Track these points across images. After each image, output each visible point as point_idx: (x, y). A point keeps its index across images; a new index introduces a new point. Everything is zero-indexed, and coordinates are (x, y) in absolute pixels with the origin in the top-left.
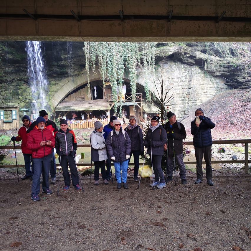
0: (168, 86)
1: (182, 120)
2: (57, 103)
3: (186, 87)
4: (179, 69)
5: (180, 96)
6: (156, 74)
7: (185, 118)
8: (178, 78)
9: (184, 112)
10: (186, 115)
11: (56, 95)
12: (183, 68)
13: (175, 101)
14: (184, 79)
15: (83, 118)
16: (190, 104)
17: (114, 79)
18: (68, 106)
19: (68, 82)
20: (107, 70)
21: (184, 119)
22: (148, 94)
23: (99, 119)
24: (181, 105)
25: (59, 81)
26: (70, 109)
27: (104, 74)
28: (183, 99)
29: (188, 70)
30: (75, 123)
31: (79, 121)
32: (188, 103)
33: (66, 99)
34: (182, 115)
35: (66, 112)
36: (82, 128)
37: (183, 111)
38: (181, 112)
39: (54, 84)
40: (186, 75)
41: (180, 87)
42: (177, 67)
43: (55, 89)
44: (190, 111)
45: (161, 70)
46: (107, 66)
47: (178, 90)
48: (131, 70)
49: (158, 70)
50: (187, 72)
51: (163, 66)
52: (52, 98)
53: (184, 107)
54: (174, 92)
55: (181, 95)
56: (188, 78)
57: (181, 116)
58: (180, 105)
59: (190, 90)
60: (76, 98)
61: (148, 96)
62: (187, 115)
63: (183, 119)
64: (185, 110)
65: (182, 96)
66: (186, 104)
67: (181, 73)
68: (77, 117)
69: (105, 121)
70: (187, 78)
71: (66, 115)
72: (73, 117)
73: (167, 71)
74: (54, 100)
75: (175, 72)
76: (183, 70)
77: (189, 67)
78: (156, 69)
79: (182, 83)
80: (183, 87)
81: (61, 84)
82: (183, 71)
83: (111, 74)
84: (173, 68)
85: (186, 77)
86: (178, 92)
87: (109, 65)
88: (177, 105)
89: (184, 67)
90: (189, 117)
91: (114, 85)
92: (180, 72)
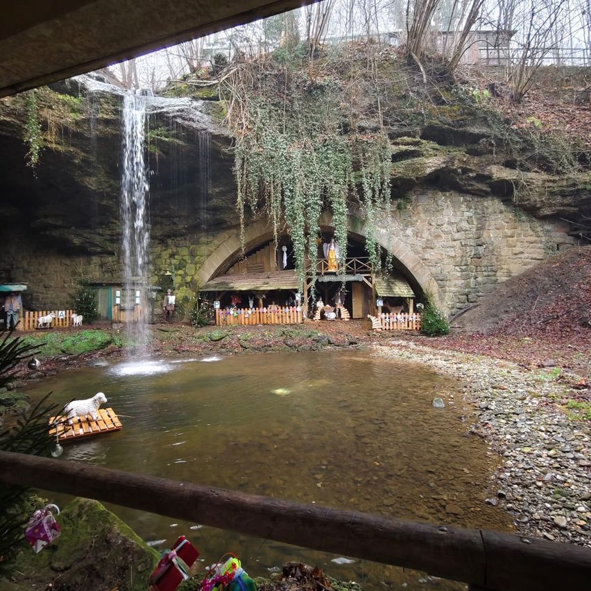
0: (428, 240)
1: (463, 313)
2: (208, 277)
3: (472, 242)
4: (455, 206)
5: (457, 262)
6: (402, 218)
7: (469, 309)
8: (450, 223)
9: (467, 296)
10: (471, 302)
11: (206, 263)
12: (462, 203)
13: (445, 272)
14: (465, 225)
15: (251, 305)
16: (480, 279)
17: (298, 226)
18: (227, 281)
19: (229, 238)
20: (283, 208)
21: (465, 311)
22: (374, 256)
23: (280, 308)
24: (460, 282)
25: (214, 236)
26: (226, 288)
27: (277, 216)
28: (465, 267)
29: (475, 206)
30: (236, 315)
31: (242, 309)
32: (476, 278)
34: (461, 303)
35: (219, 292)
36: (247, 323)
37: (465, 294)
38: (460, 297)
39: (204, 243)
40: (471, 217)
41: (457, 244)
42: (448, 201)
43: (206, 252)
44: (480, 294)
45: (413, 208)
46: (283, 200)
47: (452, 249)
48: (335, 206)
49: (406, 208)
50: (471, 210)
51: (417, 200)
52: (200, 268)
53: (467, 286)
54: (443, 253)
55: (459, 259)
56: (475, 223)
57: (459, 305)
58: (457, 282)
59: (481, 249)
60: (247, 267)
61: (374, 261)
62: (475, 304)
63: (463, 311)
64: (470, 292)
65: (462, 261)
66: (472, 280)
67: (458, 213)
68: (240, 302)
69: (291, 312)
70: (473, 224)
71: (220, 298)
72: (233, 304)
73: (426, 211)
74: (204, 270)
75: (444, 213)
76: (463, 206)
77: (476, 199)
78: (403, 206)
79: (460, 233)
80: (463, 243)
81: (217, 242)
82: (462, 209)
83: (291, 216)
84: (440, 203)
85: (469, 220)
86: (453, 254)
87: (286, 199)
88: (450, 280)
89: (465, 201)
90: (478, 308)
91: (297, 238)
92: (456, 210)
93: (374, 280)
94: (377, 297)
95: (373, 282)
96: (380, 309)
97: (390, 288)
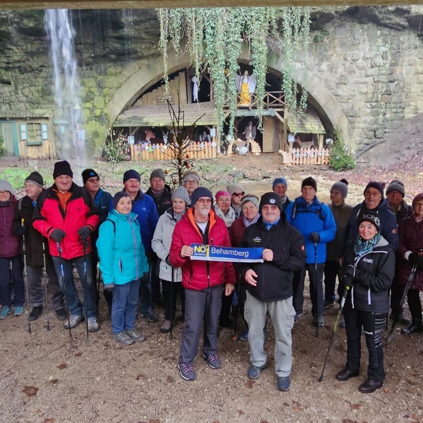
0: (342, 76)
1: (369, 149)
2: (119, 111)
3: (384, 79)
4: (372, 39)
5: (367, 99)
6: (318, 52)
7: (374, 145)
8: (365, 59)
9: (375, 132)
10: (378, 138)
11: (116, 96)
12: (379, 37)
13: (356, 108)
14: (379, 61)
15: (166, 141)
16: (388, 116)
17: (218, 65)
18: (139, 115)
19: (140, 68)
20: (205, 45)
21: (372, 147)
22: (290, 96)
23: (195, 143)
24: (371, 118)
25: (123, 67)
26: (141, 123)
27: (199, 54)
28: (374, 104)
29: (391, 40)
30: (151, 150)
31: (158, 144)
32: (385, 114)
33: (140, 102)
34: (369, 139)
35: (133, 128)
36: (162, 159)
37: (373, 131)
38: (368, 133)
39: (113, 74)
40: (386, 52)
41: (370, 80)
42: (366, 34)
43: (115, 84)
44: (387, 130)
45: (330, 42)
46: (204, 38)
47: (365, 85)
48: (255, 44)
49: (322, 41)
50: (387, 45)
51: (334, 32)
52: (109, 100)
53: (376, 122)
54: (356, 89)
55: (370, 96)
56: (389, 58)
57: (366, 141)
58: (366, 118)
59: (392, 86)
60: (157, 100)
61: (290, 100)
62: (381, 140)
63: (369, 146)
64: (377, 128)
65: (373, 97)
66: (381, 116)
67: (374, 48)
68: (154, 137)
69: (206, 146)
70: (387, 60)
71: (134, 133)
72: (148, 139)
73: (343, 45)
74: (113, 103)
75: (360, 47)
76: (379, 40)
77: (393, 33)
78: (319, 39)
79: (374, 69)
80: (376, 80)
81: (126, 73)
82: (378, 44)
83: (212, 54)
84: (357, 36)
85: (384, 56)
86: (365, 90)
87: (208, 36)
88: (360, 116)
89: (382, 35)
90: (384, 144)
91: (218, 78)
92: (372, 45)
93: (286, 115)
94: (288, 132)
95: (285, 117)
96: (291, 145)
97: (302, 125)
